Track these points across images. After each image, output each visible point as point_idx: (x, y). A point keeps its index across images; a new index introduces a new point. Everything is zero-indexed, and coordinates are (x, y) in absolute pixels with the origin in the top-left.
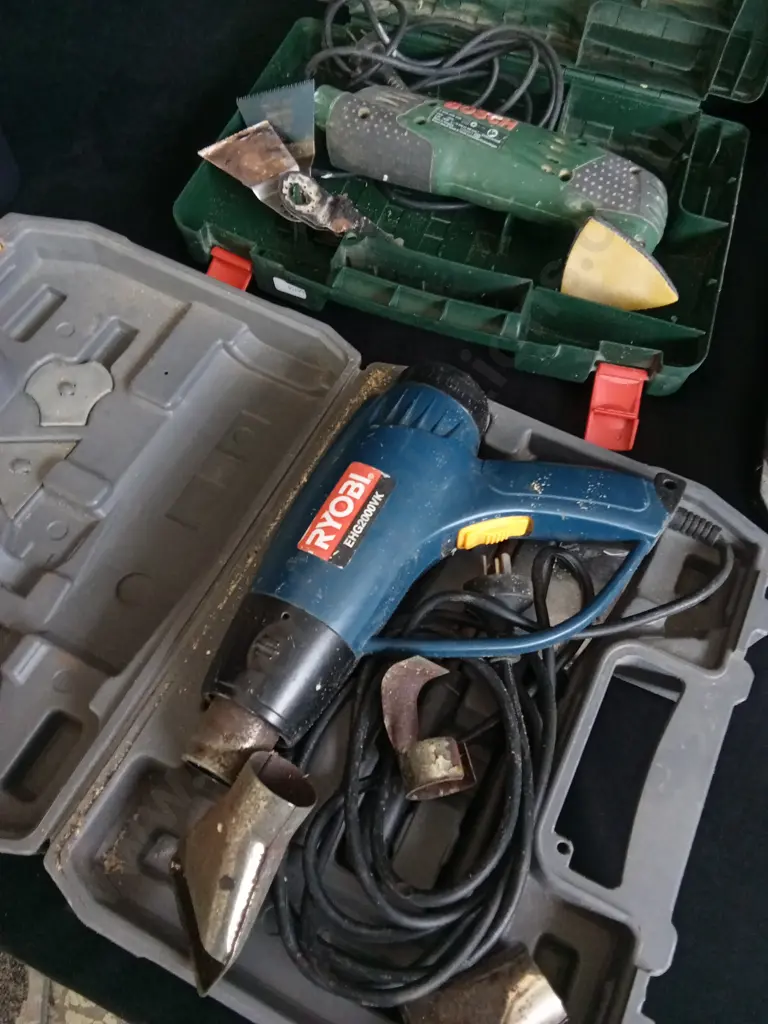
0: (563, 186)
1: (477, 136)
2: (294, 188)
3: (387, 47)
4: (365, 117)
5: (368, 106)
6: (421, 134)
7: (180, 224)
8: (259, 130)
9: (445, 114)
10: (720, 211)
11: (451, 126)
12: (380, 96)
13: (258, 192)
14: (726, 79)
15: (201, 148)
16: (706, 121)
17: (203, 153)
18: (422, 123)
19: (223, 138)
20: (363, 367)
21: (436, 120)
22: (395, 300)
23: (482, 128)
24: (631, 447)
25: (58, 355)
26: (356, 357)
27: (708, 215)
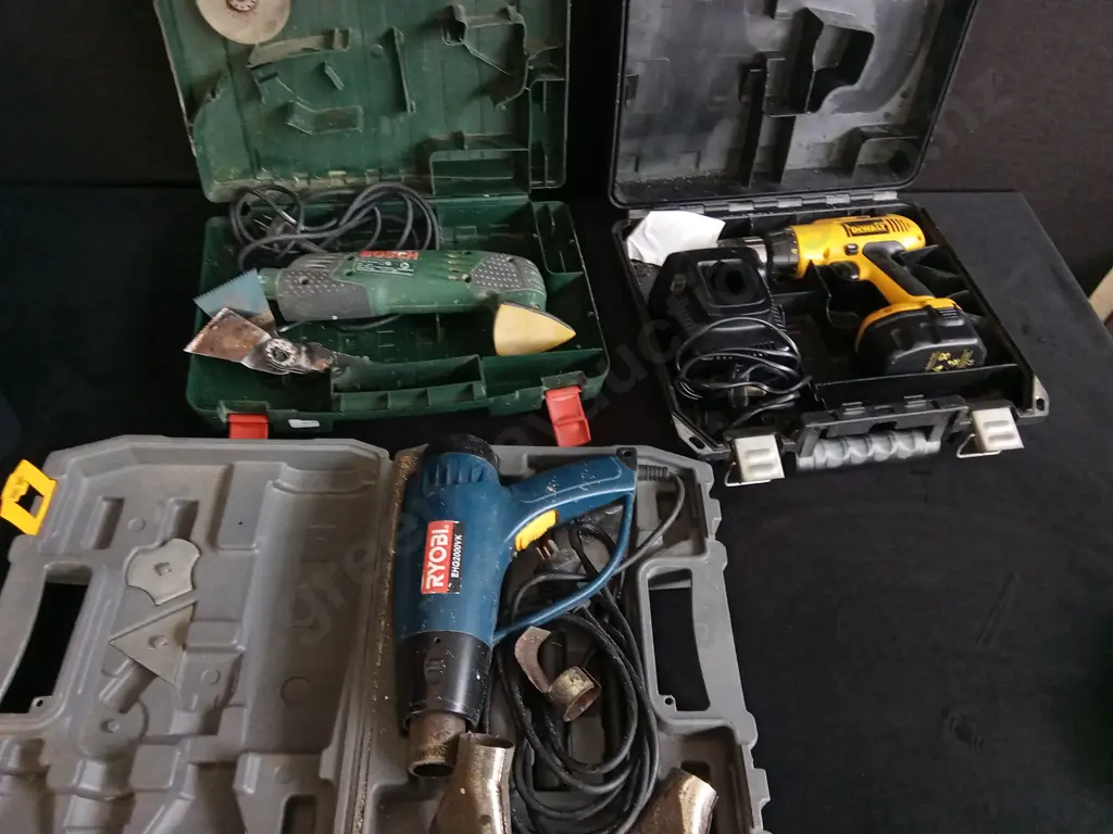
0: (468, 286)
1: (394, 271)
2: (274, 351)
3: (296, 226)
4: (305, 283)
5: (305, 274)
6: (353, 281)
7: (196, 408)
8: (223, 317)
9: (364, 262)
10: (574, 265)
11: (372, 270)
12: (309, 263)
13: (246, 362)
14: (539, 175)
15: (185, 347)
16: (537, 206)
17: (190, 349)
18: (349, 274)
19: (198, 333)
20: (392, 458)
21: (359, 269)
22: (390, 403)
23: (396, 264)
24: (590, 438)
25: (141, 547)
26: (384, 453)
27: (568, 271)
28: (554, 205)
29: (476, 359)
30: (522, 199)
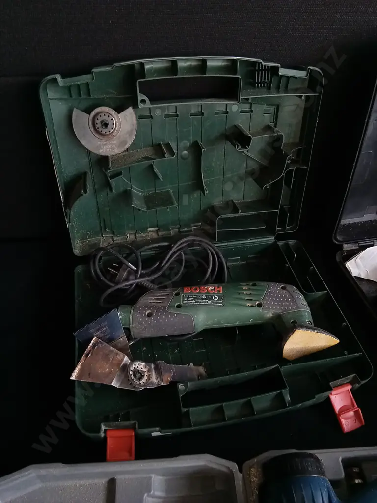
0: (260, 310)
1: (209, 303)
4: (149, 315)
5: (149, 309)
6: (182, 311)
8: (94, 345)
9: (187, 295)
11: (194, 302)
12: (148, 299)
13: (115, 383)
14: (282, 224)
15: (70, 375)
17: (73, 378)
18: (179, 307)
19: (78, 361)
20: (241, 470)
21: (185, 302)
22: (228, 413)
23: (210, 298)
24: (364, 424)
26: (234, 466)
27: (317, 292)
28: (292, 242)
29: (277, 368)
30: (271, 239)
